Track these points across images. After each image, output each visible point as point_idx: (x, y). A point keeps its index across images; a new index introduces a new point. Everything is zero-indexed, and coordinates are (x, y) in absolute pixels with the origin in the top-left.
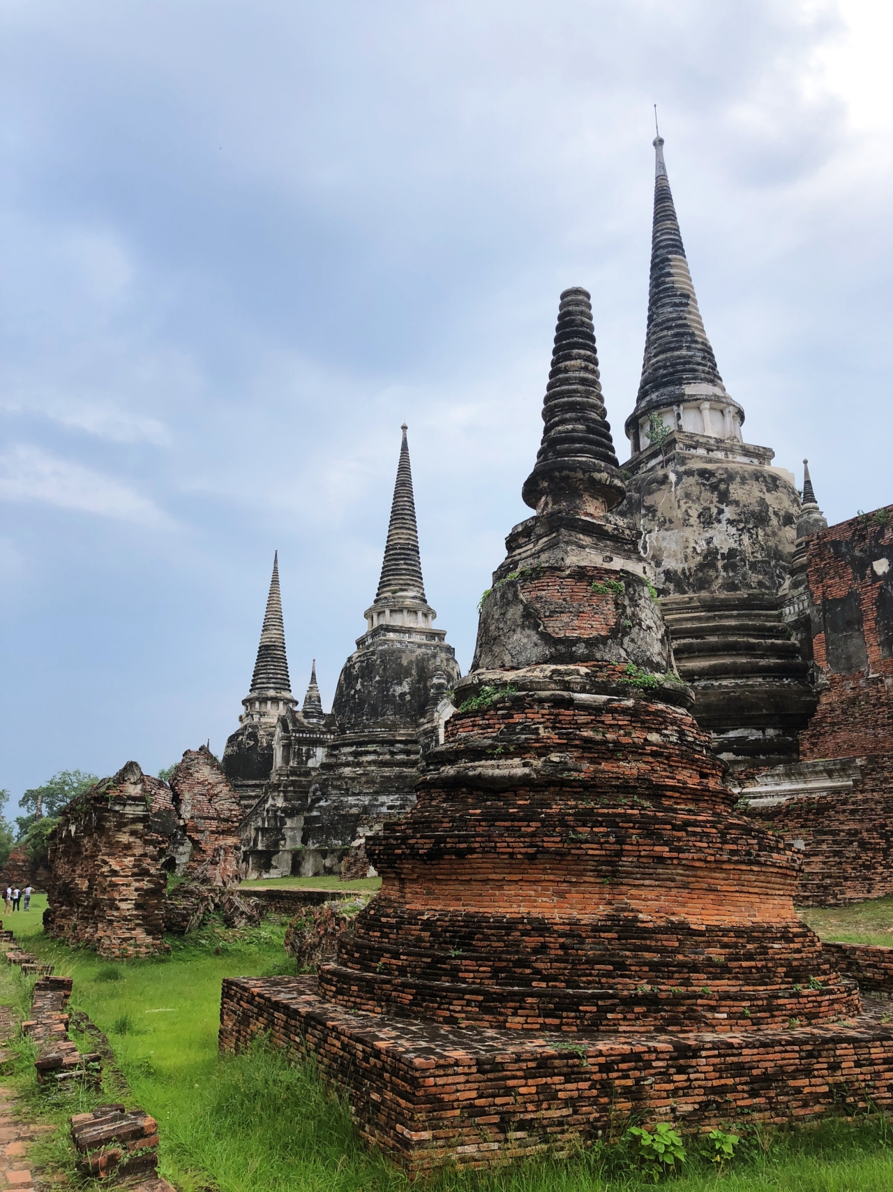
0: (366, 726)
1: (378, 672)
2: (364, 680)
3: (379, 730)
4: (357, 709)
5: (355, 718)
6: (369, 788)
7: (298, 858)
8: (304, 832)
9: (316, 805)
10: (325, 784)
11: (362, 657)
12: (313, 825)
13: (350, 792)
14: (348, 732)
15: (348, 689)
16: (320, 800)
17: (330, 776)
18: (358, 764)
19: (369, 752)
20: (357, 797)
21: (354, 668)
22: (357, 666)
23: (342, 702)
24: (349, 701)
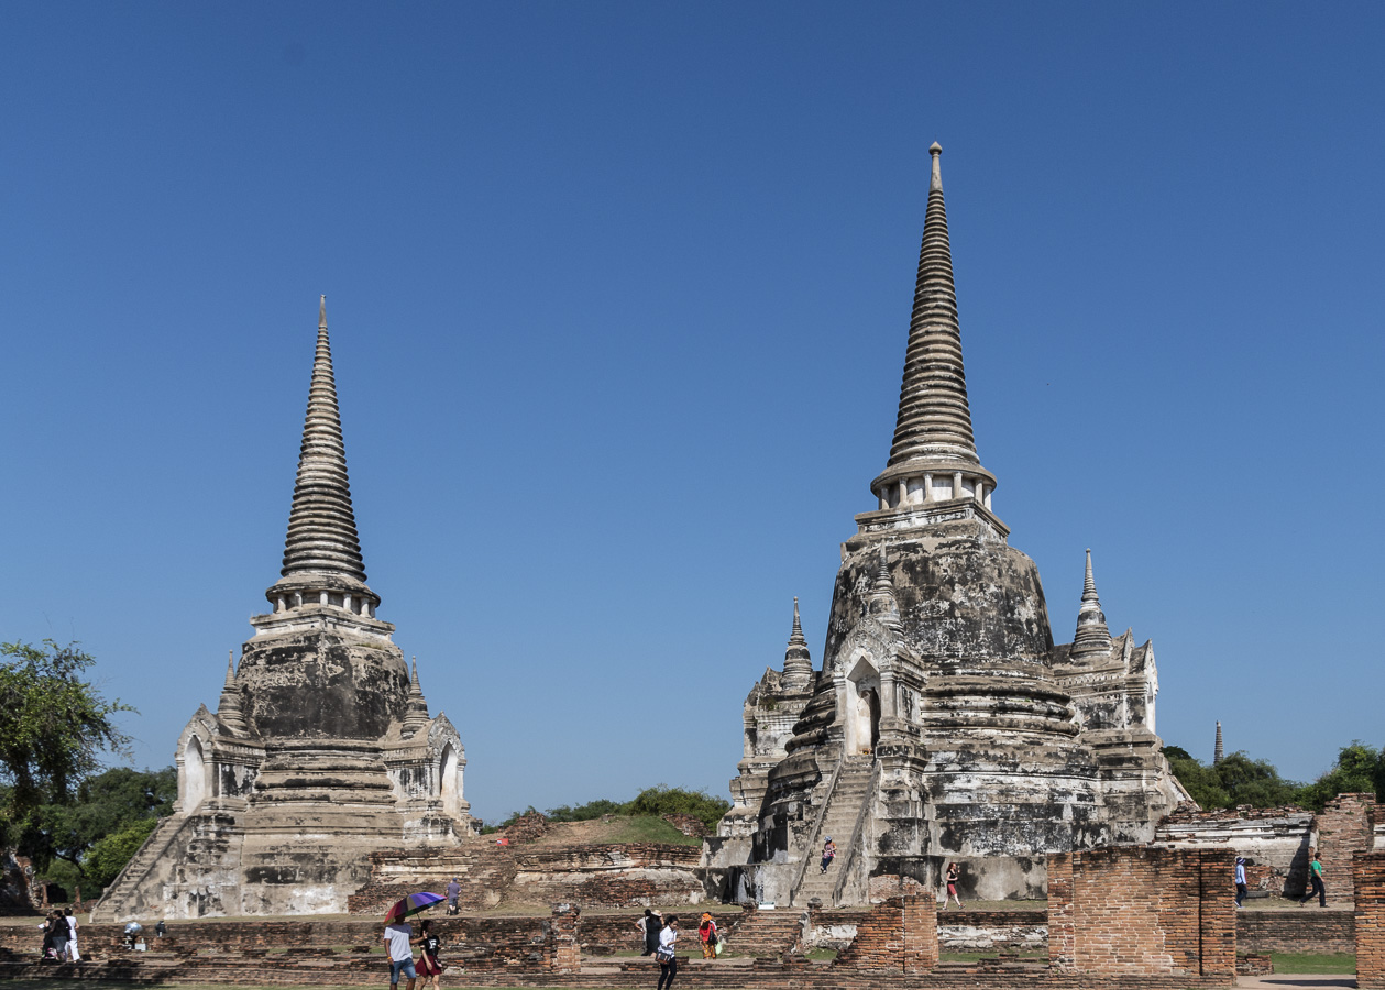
0: (994, 665)
1: (992, 579)
2: (967, 587)
3: (1016, 674)
4: (965, 636)
5: (965, 650)
6: (1050, 765)
7: (970, 871)
8: (949, 829)
9: (947, 786)
10: (969, 752)
11: (953, 548)
12: (963, 818)
13: (1019, 769)
14: (960, 671)
15: (930, 599)
16: (951, 779)
17: (973, 742)
18: (1010, 726)
19: (1020, 709)
20: (1027, 778)
21: (937, 564)
22: (945, 562)
23: (920, 620)
24: (940, 619)
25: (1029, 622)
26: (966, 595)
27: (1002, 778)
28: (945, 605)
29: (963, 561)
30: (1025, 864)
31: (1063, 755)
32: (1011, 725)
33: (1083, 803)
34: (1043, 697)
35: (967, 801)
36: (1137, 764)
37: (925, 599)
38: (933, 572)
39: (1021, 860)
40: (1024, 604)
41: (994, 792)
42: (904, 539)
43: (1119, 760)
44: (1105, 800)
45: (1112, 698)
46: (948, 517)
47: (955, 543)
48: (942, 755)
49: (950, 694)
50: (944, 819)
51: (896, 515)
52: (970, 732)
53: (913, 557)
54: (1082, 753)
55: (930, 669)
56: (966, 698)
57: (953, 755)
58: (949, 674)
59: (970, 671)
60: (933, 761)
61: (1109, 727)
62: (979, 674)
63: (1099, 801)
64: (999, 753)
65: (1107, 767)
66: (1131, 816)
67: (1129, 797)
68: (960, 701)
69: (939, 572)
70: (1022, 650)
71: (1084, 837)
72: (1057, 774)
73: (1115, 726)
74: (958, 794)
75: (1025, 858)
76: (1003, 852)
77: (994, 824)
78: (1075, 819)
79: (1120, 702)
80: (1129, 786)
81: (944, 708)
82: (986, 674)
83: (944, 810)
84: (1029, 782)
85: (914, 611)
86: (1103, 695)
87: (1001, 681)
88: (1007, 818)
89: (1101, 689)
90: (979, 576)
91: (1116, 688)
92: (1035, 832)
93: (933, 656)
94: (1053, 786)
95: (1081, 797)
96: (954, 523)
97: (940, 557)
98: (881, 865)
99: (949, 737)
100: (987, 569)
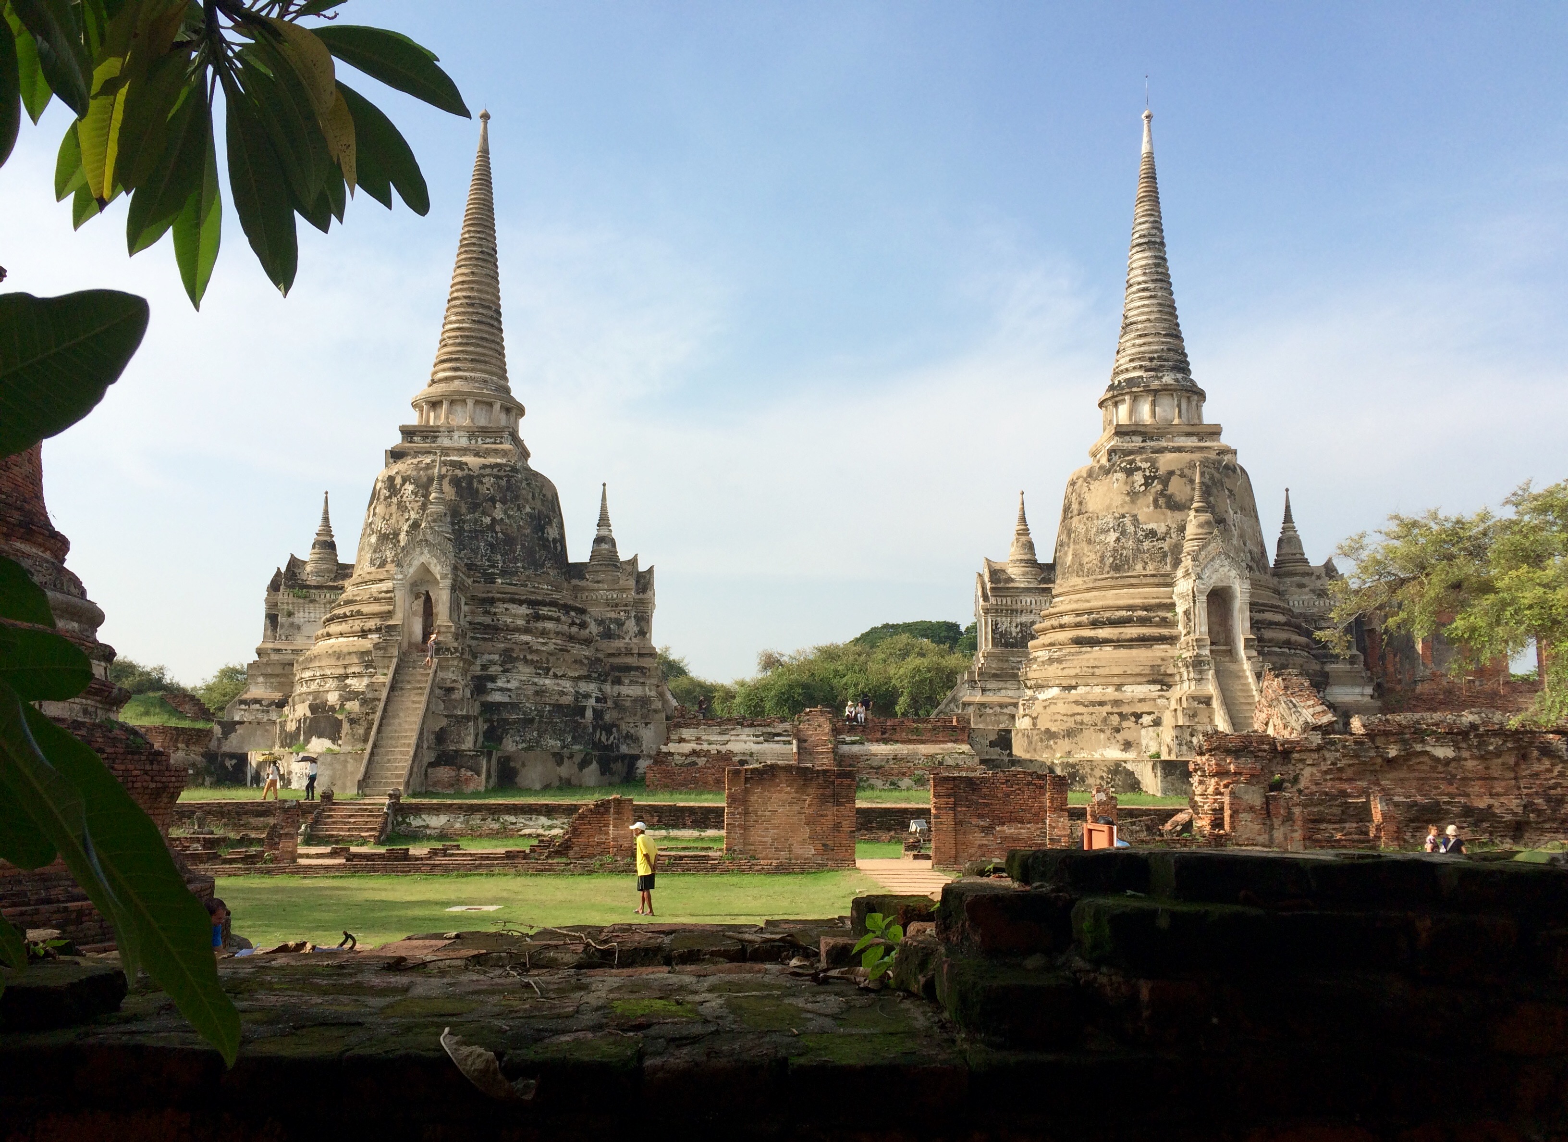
0: (528, 577)
1: (527, 501)
2: (507, 506)
3: (546, 587)
4: (504, 549)
5: (504, 562)
6: (576, 670)
7: (512, 764)
8: (492, 725)
9: (490, 685)
10: (511, 656)
11: (495, 470)
12: (505, 715)
13: (551, 673)
14: (499, 581)
15: (474, 513)
16: (493, 679)
17: (514, 646)
18: (542, 634)
19: (550, 618)
20: (557, 681)
21: (481, 483)
22: (488, 481)
23: (465, 531)
24: (482, 532)
25: (555, 541)
26: (505, 513)
27: (536, 680)
28: (487, 520)
29: (503, 483)
30: (558, 758)
31: (586, 661)
32: (544, 633)
33: (599, 704)
34: (567, 608)
35: (507, 700)
36: (642, 672)
37: (470, 513)
38: (477, 489)
39: (555, 755)
40: (552, 526)
41: (530, 692)
42: (447, 455)
43: (628, 669)
44: (615, 703)
45: (622, 613)
46: (488, 440)
47: (497, 465)
48: (487, 657)
49: (492, 601)
50: (488, 716)
51: (439, 432)
52: (509, 637)
53: (459, 473)
54: (598, 660)
55: (473, 576)
56: (505, 606)
57: (496, 657)
58: (490, 583)
59: (508, 581)
60: (478, 662)
61: (619, 638)
62: (515, 585)
63: (610, 704)
64: (535, 658)
65: (617, 674)
66: (636, 718)
67: (635, 700)
68: (500, 608)
69: (483, 490)
70: (549, 565)
71: (601, 734)
72: (580, 678)
73: (624, 638)
74: (499, 693)
75: (558, 753)
76: (537, 746)
77: (532, 720)
78: (594, 719)
79: (628, 618)
80: (634, 691)
81: (487, 612)
82: (522, 585)
83: (489, 708)
84: (558, 684)
85: (459, 523)
86: (615, 611)
87: (535, 593)
88: (542, 717)
89: (614, 605)
90: (517, 497)
91: (626, 605)
92: (565, 730)
93: (475, 565)
94: (577, 689)
95: (598, 700)
96: (493, 446)
97: (484, 476)
98: (439, 757)
99: (491, 640)
100: (524, 492)
